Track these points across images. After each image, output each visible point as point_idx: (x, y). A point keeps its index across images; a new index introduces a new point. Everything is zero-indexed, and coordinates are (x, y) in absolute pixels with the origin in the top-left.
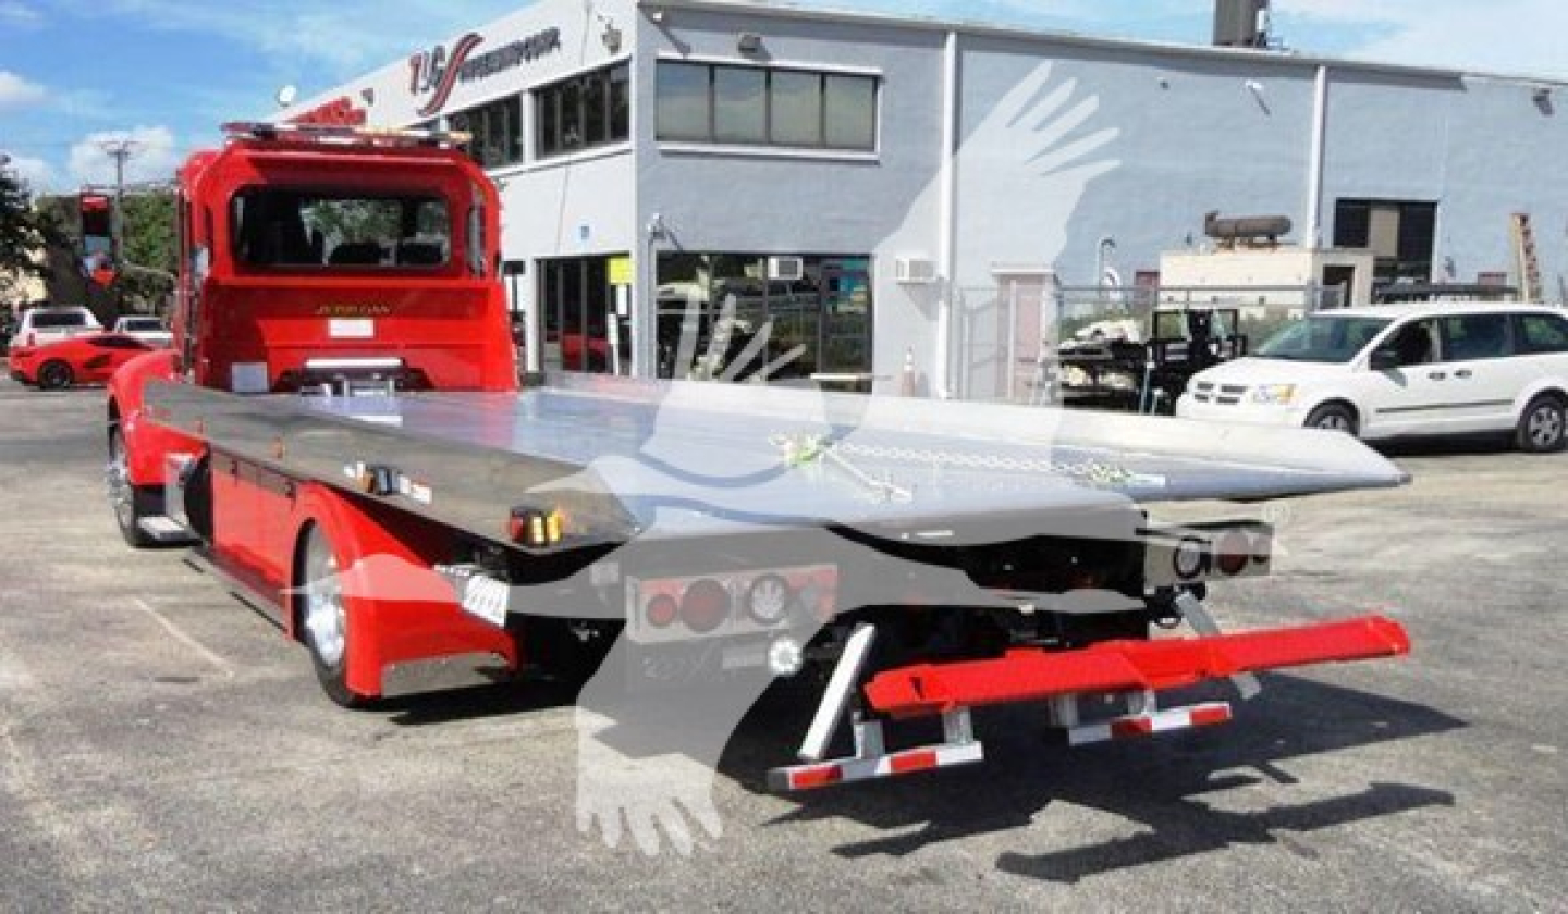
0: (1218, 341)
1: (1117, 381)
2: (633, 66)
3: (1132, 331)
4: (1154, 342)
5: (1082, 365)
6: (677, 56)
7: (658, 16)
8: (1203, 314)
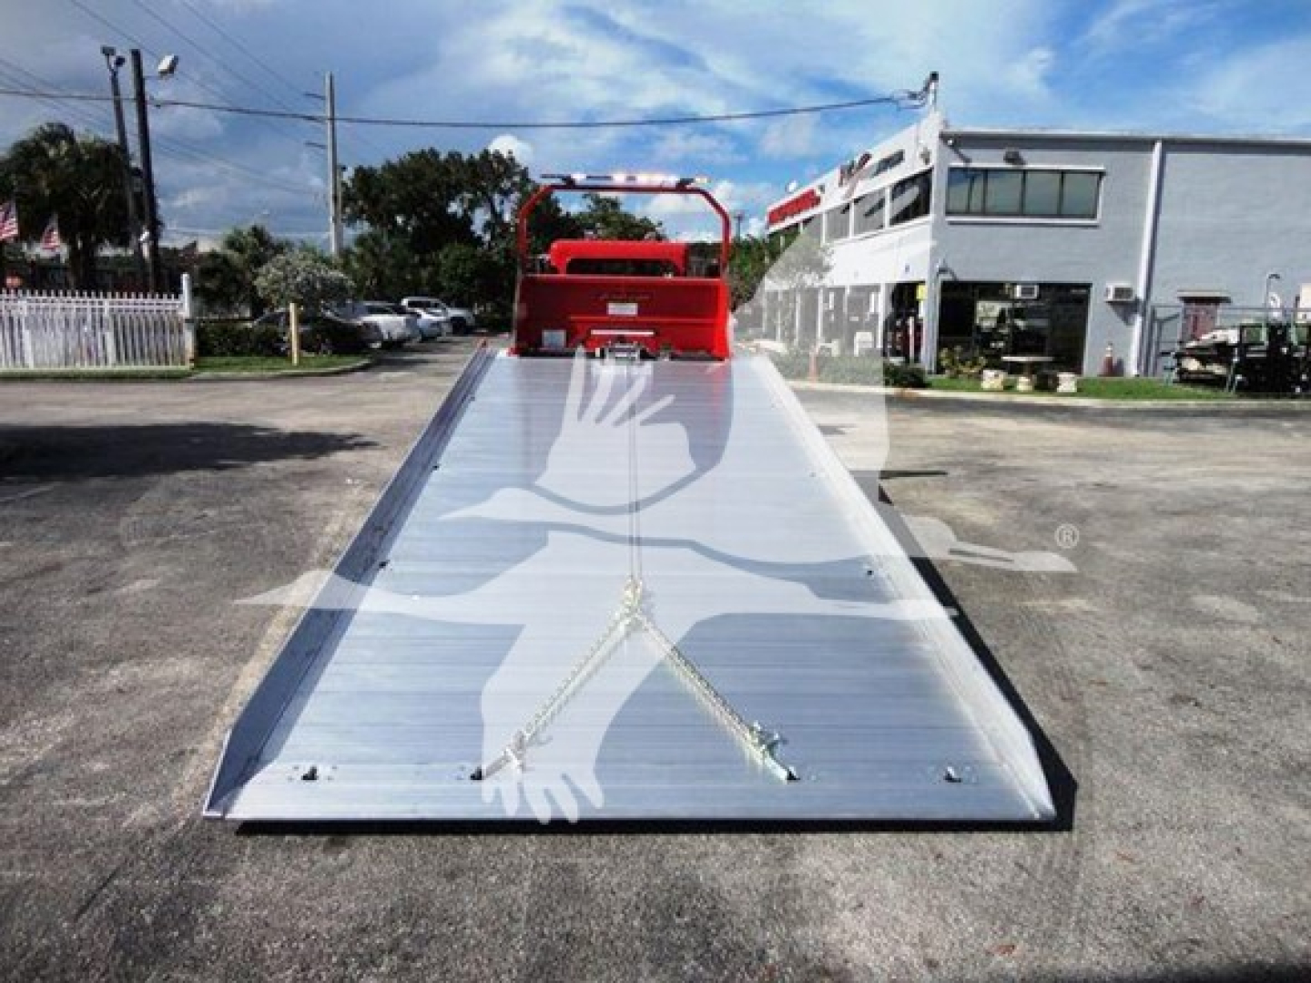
0: (1290, 345)
1: (1217, 369)
2: (935, 173)
3: (1233, 337)
4: (1238, 345)
5: (1199, 358)
6: (961, 164)
7: (951, 142)
8: (1280, 326)
